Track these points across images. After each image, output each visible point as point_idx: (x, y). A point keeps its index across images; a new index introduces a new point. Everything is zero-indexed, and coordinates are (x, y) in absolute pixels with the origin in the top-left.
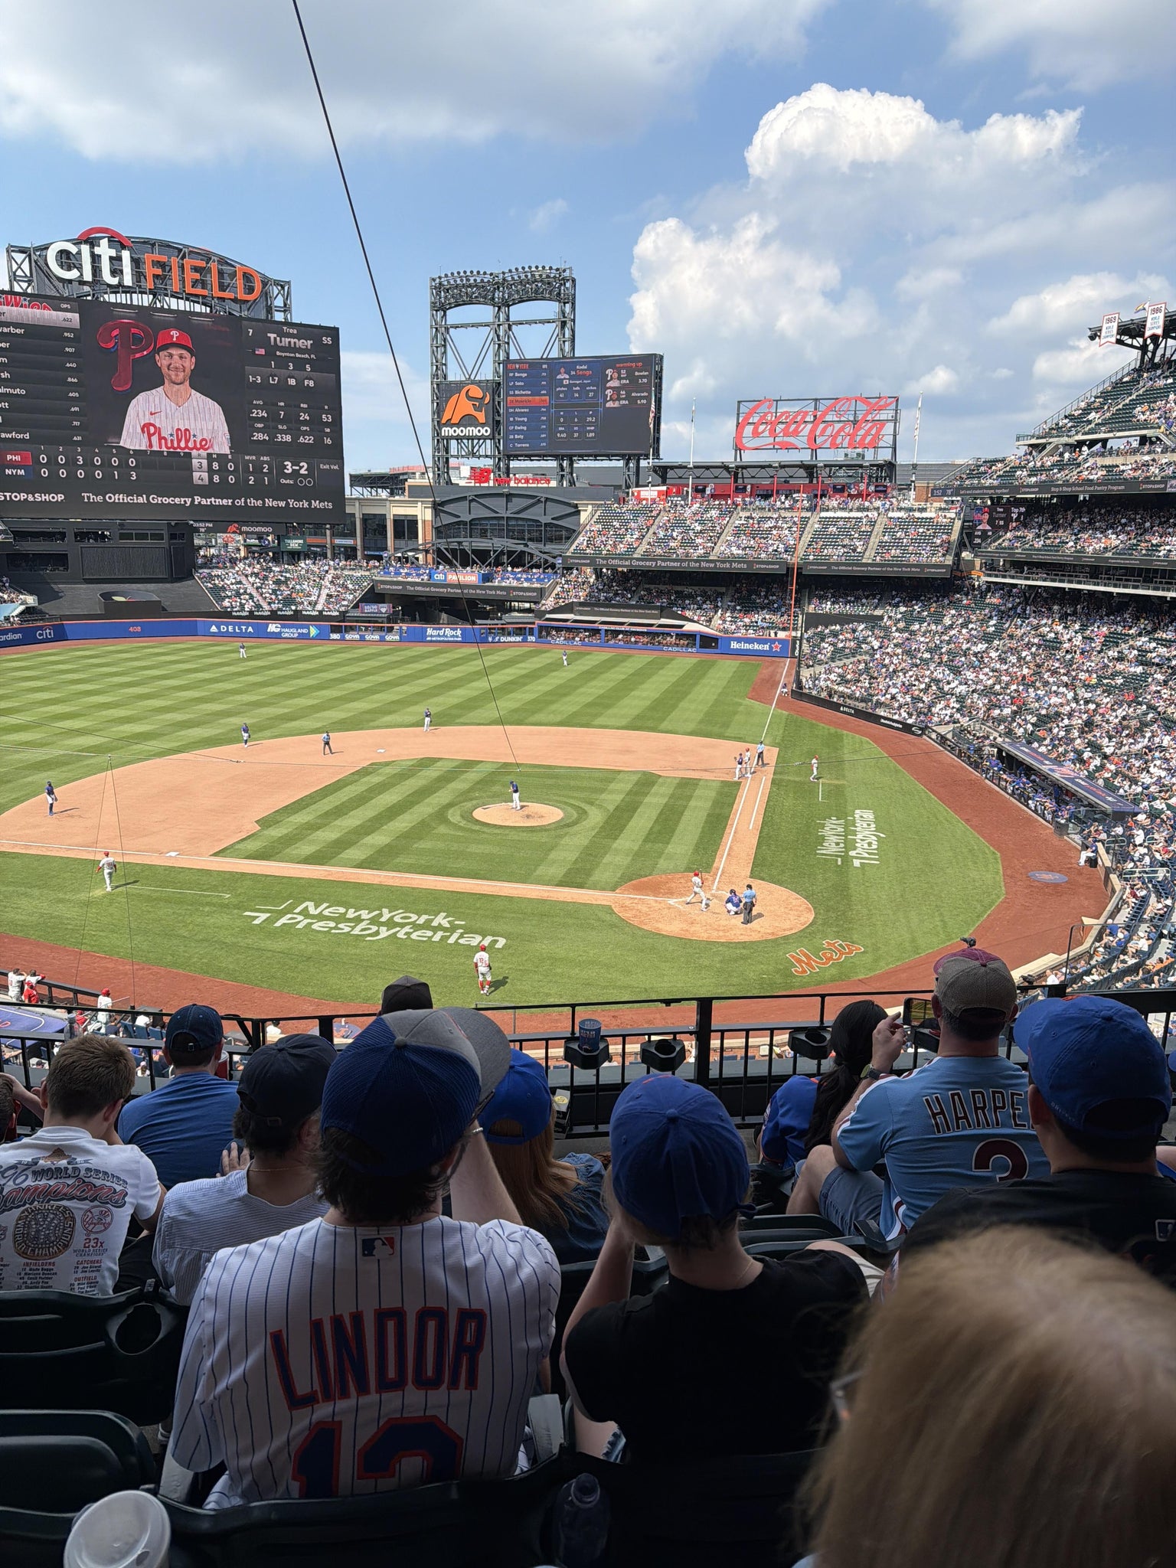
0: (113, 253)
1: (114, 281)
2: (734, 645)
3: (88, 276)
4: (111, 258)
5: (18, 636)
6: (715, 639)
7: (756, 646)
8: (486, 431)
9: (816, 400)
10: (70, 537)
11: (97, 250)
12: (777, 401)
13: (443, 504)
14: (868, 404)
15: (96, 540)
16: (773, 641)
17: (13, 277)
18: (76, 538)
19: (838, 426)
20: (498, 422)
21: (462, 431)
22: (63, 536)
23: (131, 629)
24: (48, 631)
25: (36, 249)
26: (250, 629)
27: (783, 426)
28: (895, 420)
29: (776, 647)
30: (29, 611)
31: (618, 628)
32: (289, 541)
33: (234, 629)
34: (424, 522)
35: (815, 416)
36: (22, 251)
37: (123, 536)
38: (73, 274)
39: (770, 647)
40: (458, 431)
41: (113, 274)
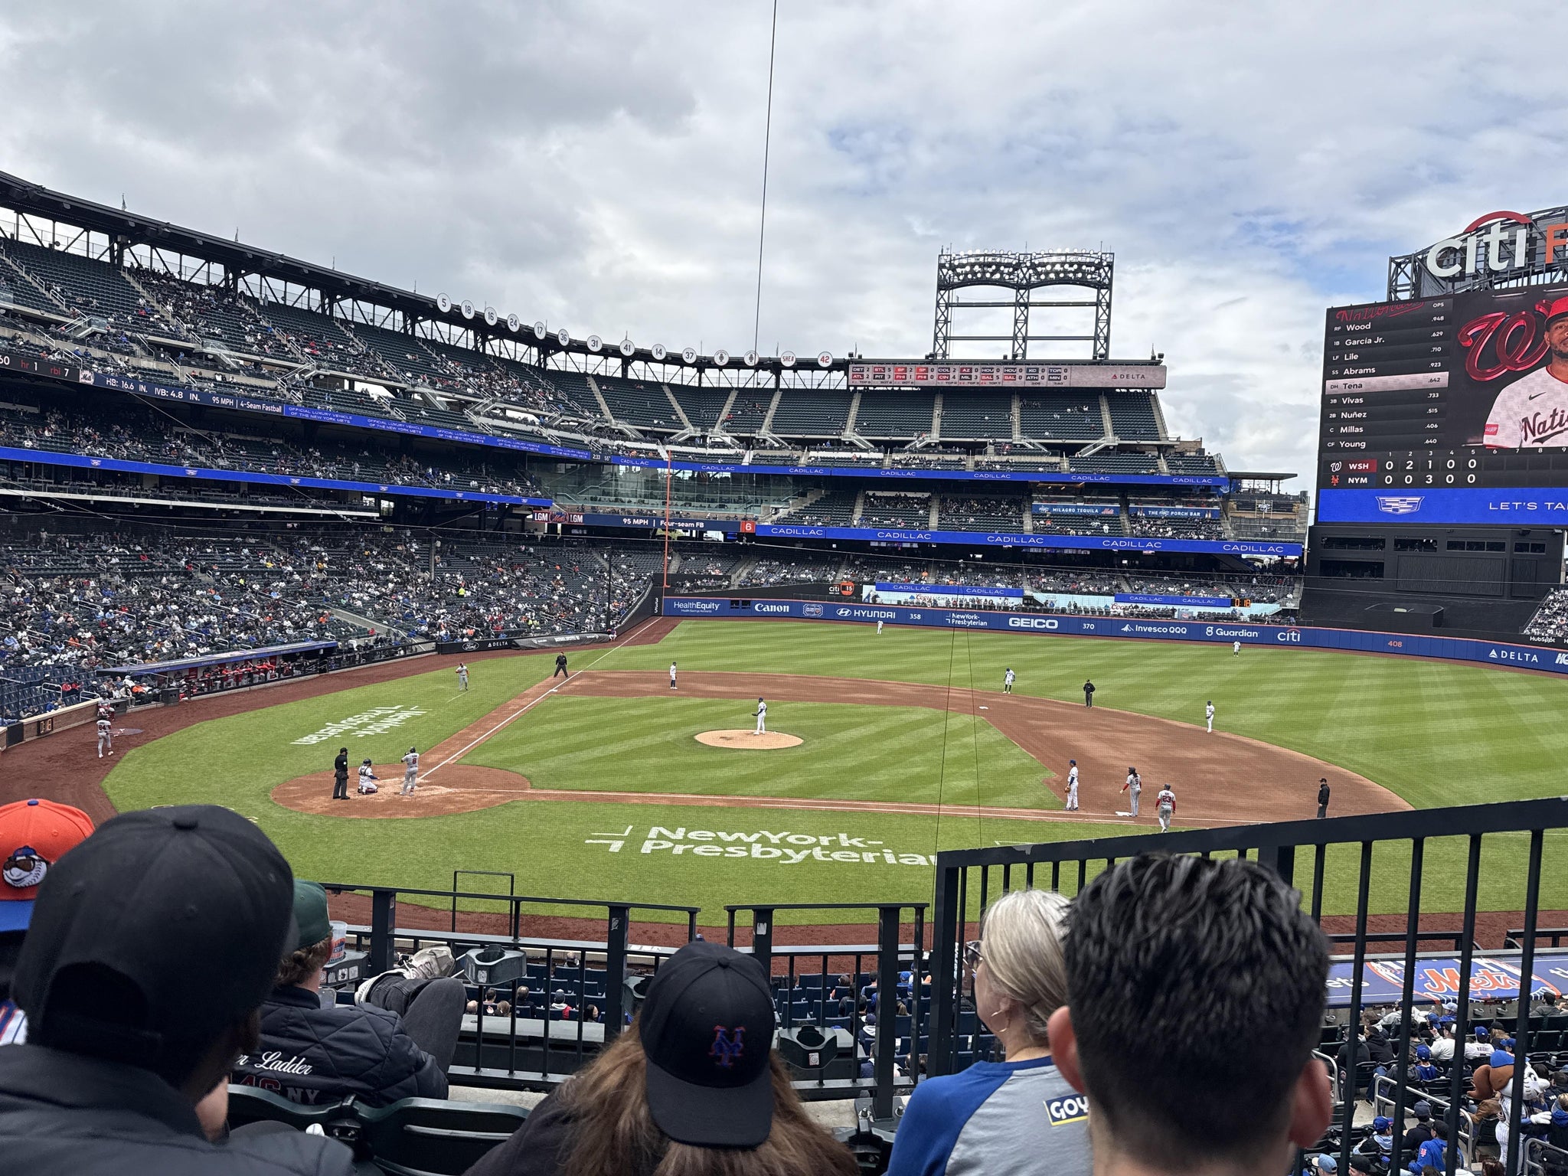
0: (1505, 236)
1: (1504, 265)
3: (1470, 269)
4: (1501, 242)
5: (1252, 634)
10: (1390, 544)
11: (1486, 238)
15: (1419, 548)
17: (1393, 289)
18: (1396, 545)
22: (1378, 543)
23: (1390, 644)
24: (1293, 634)
25: (1419, 254)
26: (1535, 658)
30: (1285, 613)
33: (1516, 656)
36: (1409, 259)
37: (1452, 545)
41: (1501, 259)
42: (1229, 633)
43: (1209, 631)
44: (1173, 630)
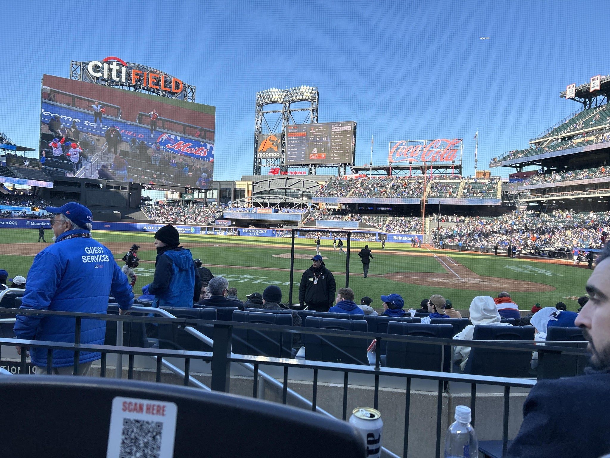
0: (118, 68)
1: (118, 79)
2: (395, 238)
3: (106, 76)
4: (117, 70)
7: (406, 238)
8: (278, 155)
10: (83, 185)
11: (111, 66)
13: (257, 183)
15: (95, 187)
18: (85, 186)
20: (283, 151)
21: (267, 155)
22: (79, 185)
23: (105, 226)
25: (84, 63)
32: (186, 196)
33: (155, 228)
34: (248, 191)
37: (108, 187)
38: (99, 75)
40: (265, 155)
41: (117, 77)
42: (37, 224)
43: (28, 223)
44: (11, 223)
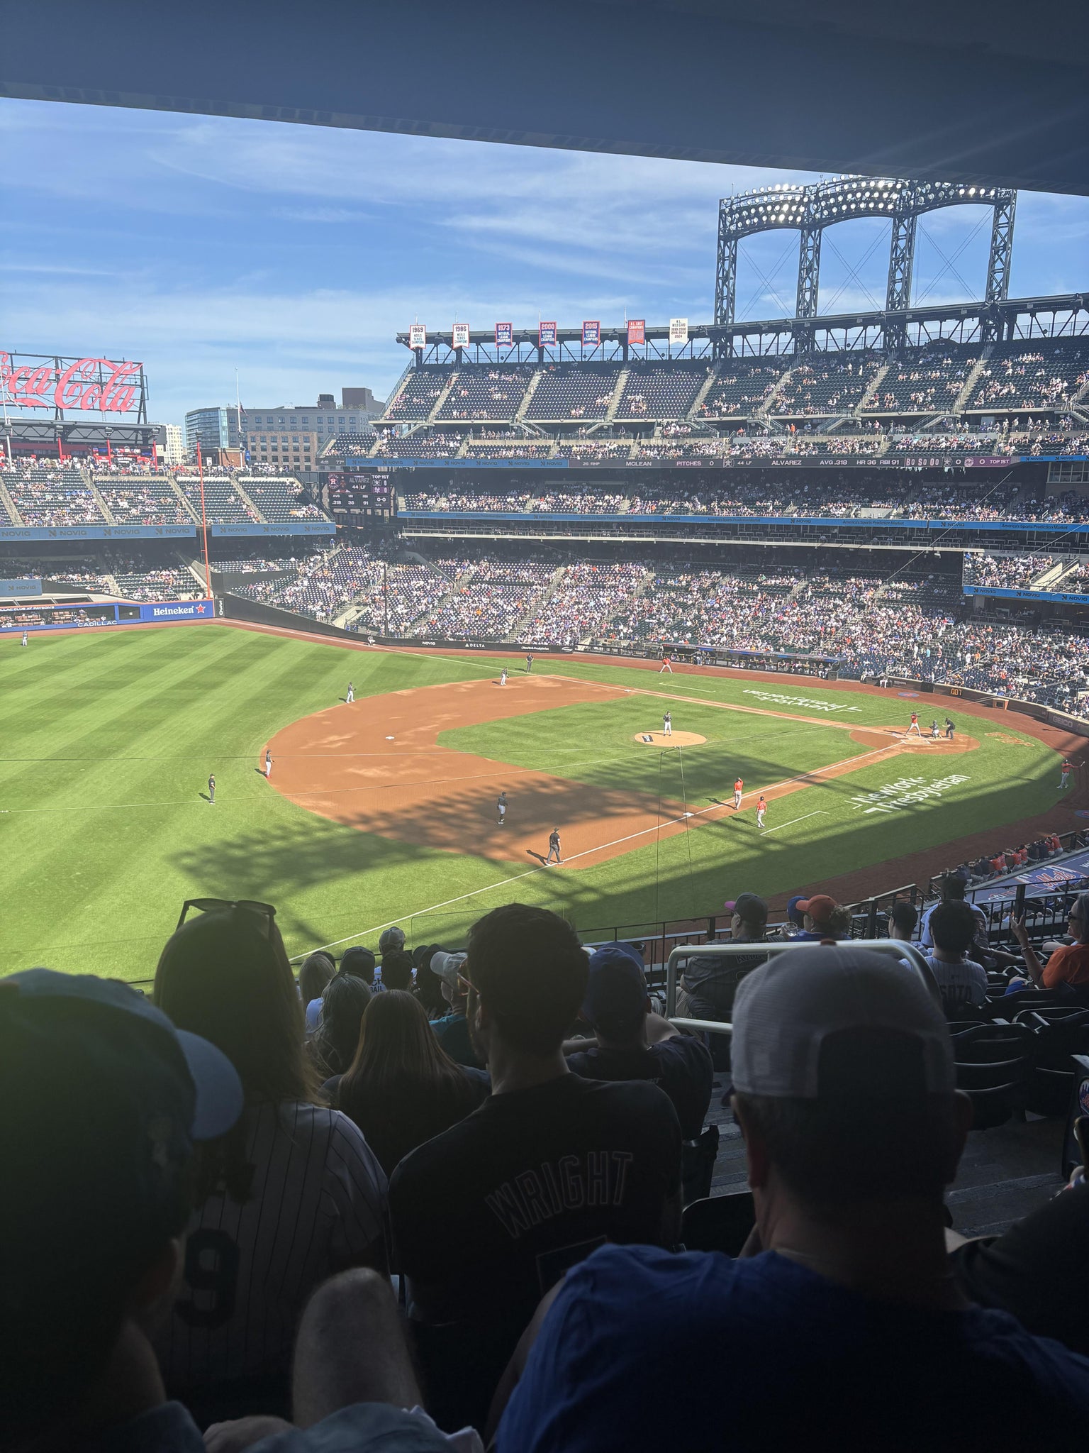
2: (157, 612)
6: (136, 609)
7: (180, 611)
9: (56, 358)
12: (11, 355)
14: (114, 368)
16: (196, 604)
19: (86, 387)
27: (24, 383)
28: (142, 386)
29: (201, 609)
31: (9, 609)
35: (57, 375)
39: (194, 609)
